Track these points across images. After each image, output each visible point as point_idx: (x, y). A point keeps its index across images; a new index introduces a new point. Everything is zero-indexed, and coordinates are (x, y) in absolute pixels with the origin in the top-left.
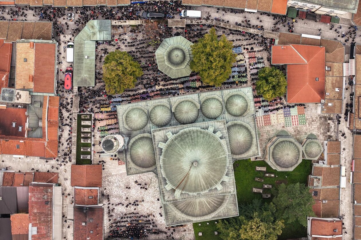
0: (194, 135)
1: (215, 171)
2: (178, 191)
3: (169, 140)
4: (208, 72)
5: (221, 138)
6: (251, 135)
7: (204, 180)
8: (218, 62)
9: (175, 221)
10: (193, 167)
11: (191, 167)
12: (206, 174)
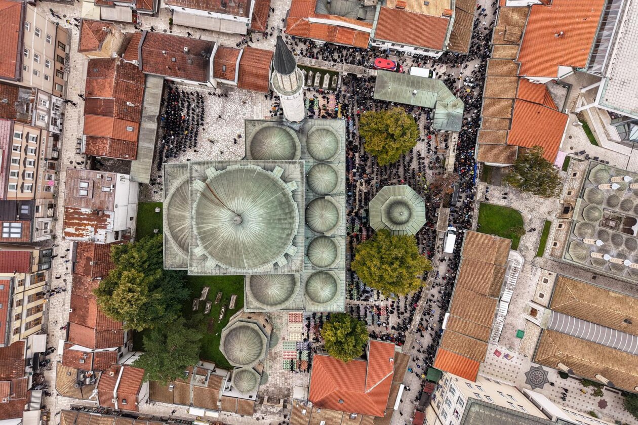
0: (286, 223)
1: (224, 249)
2: (202, 186)
3: (284, 184)
4: (376, 255)
5: (276, 264)
6: (276, 304)
7: (211, 229)
8: (392, 274)
9: (169, 178)
10: (233, 215)
11: (234, 212)
12: (219, 235)
